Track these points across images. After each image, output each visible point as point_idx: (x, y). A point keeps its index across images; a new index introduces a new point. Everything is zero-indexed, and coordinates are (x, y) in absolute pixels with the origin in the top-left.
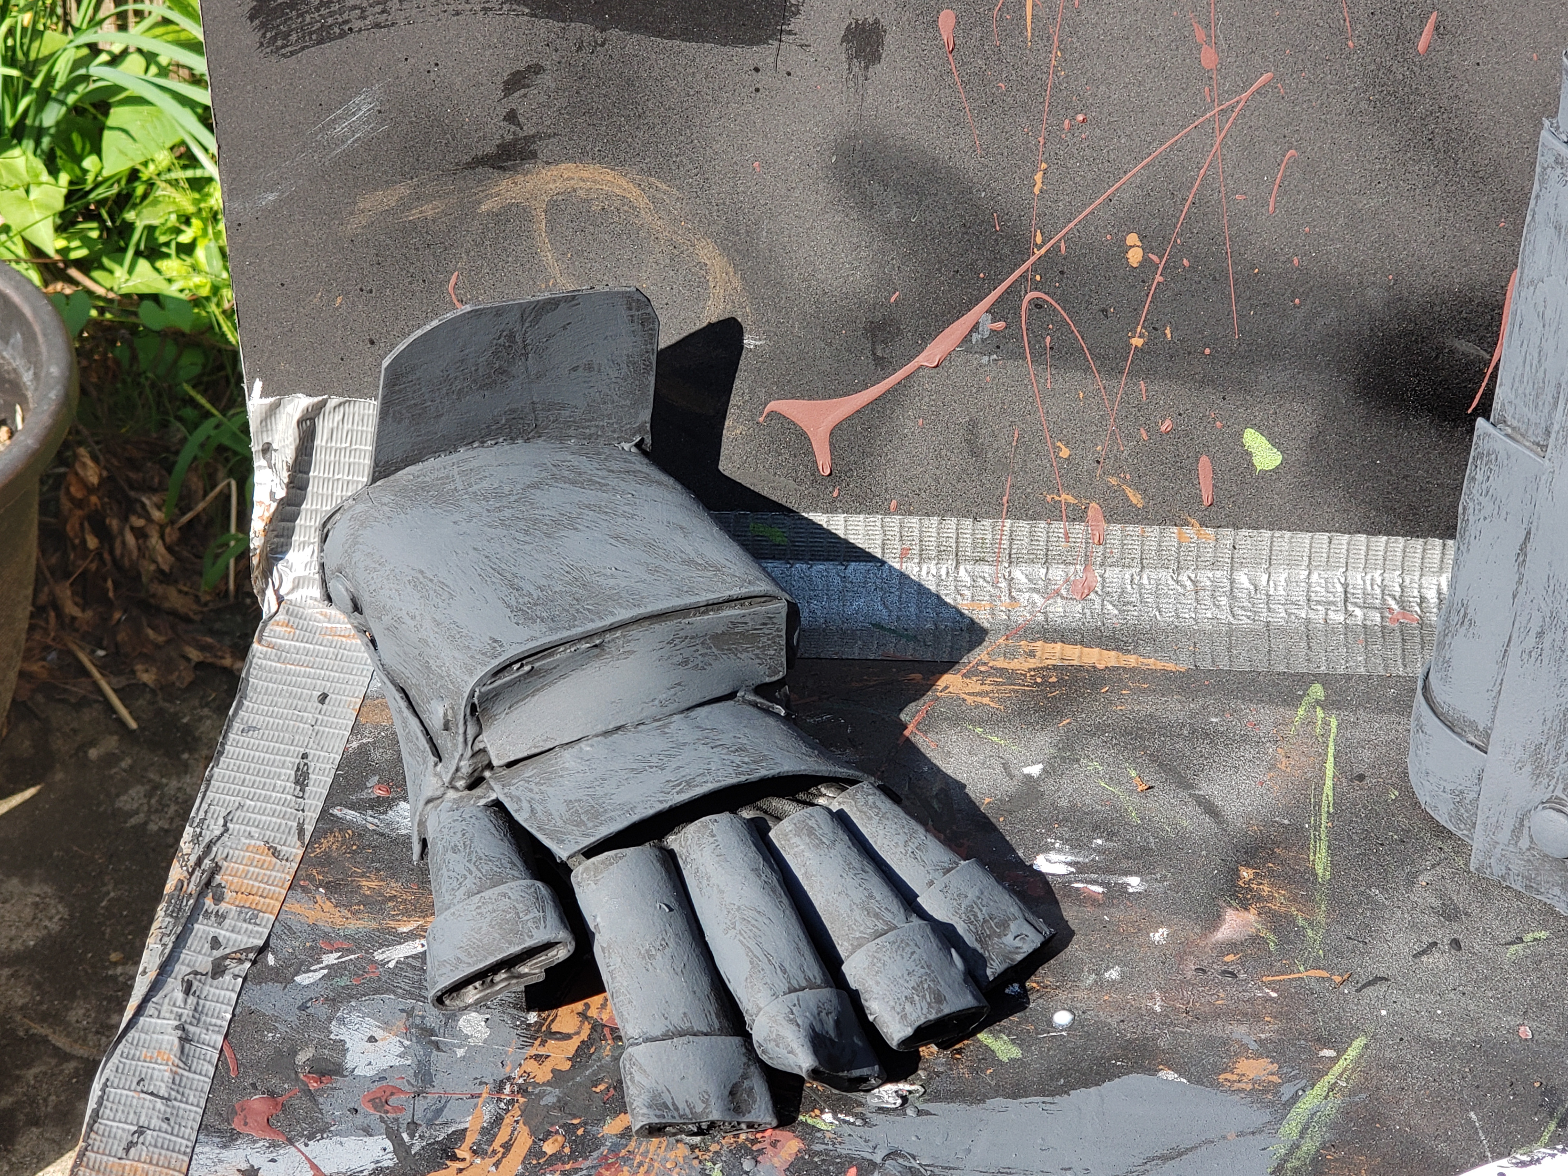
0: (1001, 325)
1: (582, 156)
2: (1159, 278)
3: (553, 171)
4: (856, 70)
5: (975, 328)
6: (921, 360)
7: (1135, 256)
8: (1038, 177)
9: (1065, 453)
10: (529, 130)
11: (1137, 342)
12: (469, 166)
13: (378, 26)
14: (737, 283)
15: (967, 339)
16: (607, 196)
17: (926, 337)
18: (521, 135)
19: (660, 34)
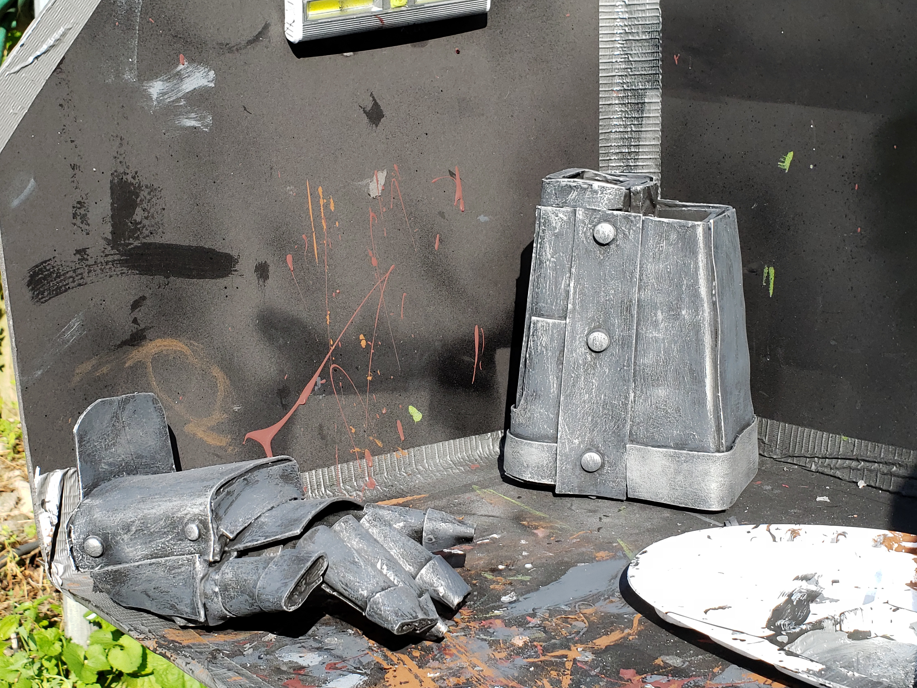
0: (324, 381)
1: (164, 335)
2: (372, 351)
3: (153, 344)
4: (261, 283)
5: (316, 385)
6: (298, 403)
7: (363, 343)
8: (328, 317)
9: (353, 431)
10: (142, 326)
11: (369, 378)
12: (120, 346)
13: (80, 285)
14: (228, 382)
15: (313, 390)
16: (175, 352)
17: (300, 391)
18: (139, 328)
19: (189, 277)
